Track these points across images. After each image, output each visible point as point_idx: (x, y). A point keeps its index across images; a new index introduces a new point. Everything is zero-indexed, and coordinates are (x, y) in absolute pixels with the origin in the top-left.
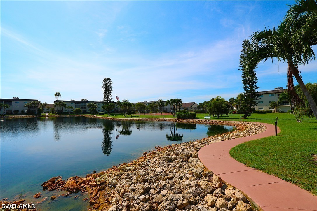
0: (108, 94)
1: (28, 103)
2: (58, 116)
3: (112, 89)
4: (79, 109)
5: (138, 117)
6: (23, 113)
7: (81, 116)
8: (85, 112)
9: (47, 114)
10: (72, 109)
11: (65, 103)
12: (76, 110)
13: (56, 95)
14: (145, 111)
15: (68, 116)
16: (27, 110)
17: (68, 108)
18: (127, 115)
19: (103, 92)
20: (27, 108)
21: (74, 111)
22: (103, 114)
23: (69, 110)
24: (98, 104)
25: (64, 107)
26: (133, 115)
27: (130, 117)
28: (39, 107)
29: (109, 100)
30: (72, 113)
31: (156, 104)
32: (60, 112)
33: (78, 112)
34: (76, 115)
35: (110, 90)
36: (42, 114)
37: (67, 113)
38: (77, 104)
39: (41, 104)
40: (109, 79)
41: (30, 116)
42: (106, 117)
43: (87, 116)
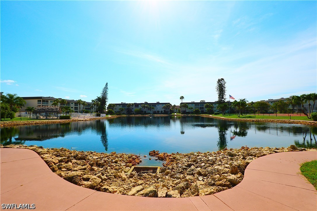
0: (222, 94)
1: (164, 105)
2: (183, 115)
3: (226, 89)
4: (198, 110)
5: (253, 117)
6: (162, 113)
7: (199, 115)
8: (203, 112)
9: (176, 114)
10: (192, 110)
11: (187, 104)
12: (196, 110)
13: (181, 98)
14: (270, 111)
15: (189, 115)
16: (164, 111)
17: (189, 109)
18: (241, 116)
19: (217, 92)
20: (164, 109)
21: (194, 111)
22: (219, 114)
23: (190, 111)
24: (215, 105)
25: (187, 108)
26: (248, 115)
27: (244, 117)
28: (171, 108)
29: (223, 100)
30: (192, 113)
31: (285, 101)
32: (184, 112)
33: (197, 112)
34: (196, 115)
35: (224, 90)
36: (173, 114)
37: (189, 113)
38: (196, 105)
39: (172, 106)
40: (223, 79)
41: (166, 115)
42: (221, 117)
43: (204, 115)
